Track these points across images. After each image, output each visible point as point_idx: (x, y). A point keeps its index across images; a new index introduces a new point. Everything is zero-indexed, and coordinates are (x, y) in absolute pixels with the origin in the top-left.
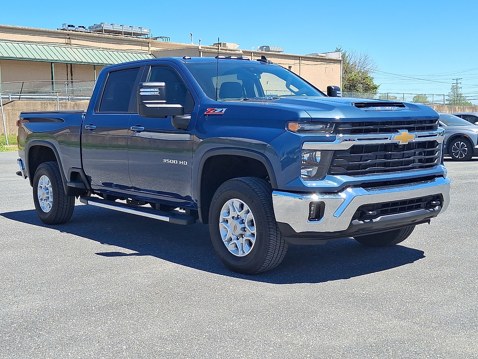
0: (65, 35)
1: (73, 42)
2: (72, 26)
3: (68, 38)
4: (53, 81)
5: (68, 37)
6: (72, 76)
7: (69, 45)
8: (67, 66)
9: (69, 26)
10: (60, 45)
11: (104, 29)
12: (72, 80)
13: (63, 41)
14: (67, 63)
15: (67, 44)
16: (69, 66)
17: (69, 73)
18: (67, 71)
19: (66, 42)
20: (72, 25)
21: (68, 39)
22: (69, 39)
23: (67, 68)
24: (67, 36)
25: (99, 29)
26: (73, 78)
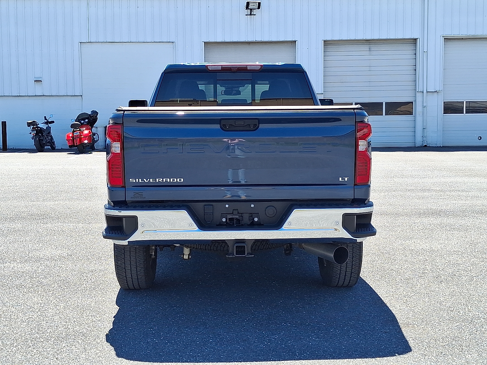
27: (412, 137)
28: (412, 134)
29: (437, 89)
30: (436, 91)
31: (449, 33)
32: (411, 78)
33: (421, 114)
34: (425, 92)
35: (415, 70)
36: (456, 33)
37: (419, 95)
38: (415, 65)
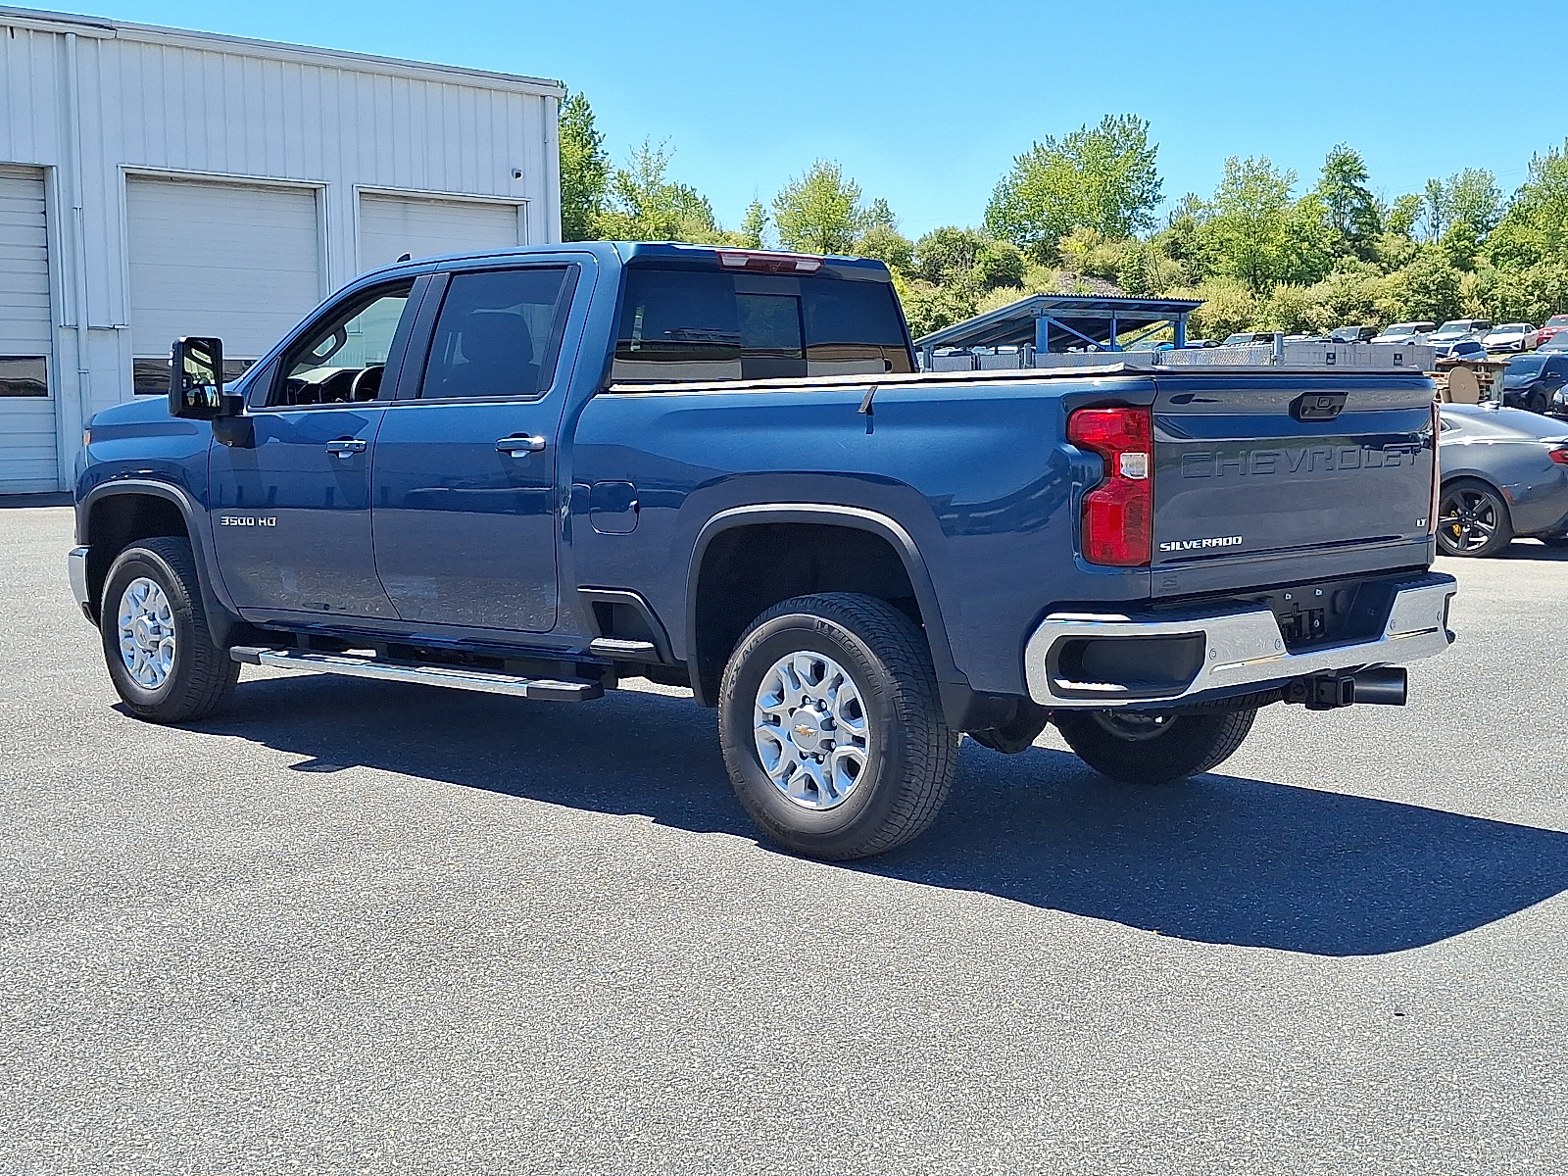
27: (49, 462)
28: (48, 453)
29: (116, 321)
30: (114, 328)
31: (138, 161)
32: (37, 283)
33: (75, 394)
34: (83, 327)
35: (47, 261)
36: (155, 161)
37: (65, 338)
38: (47, 247)
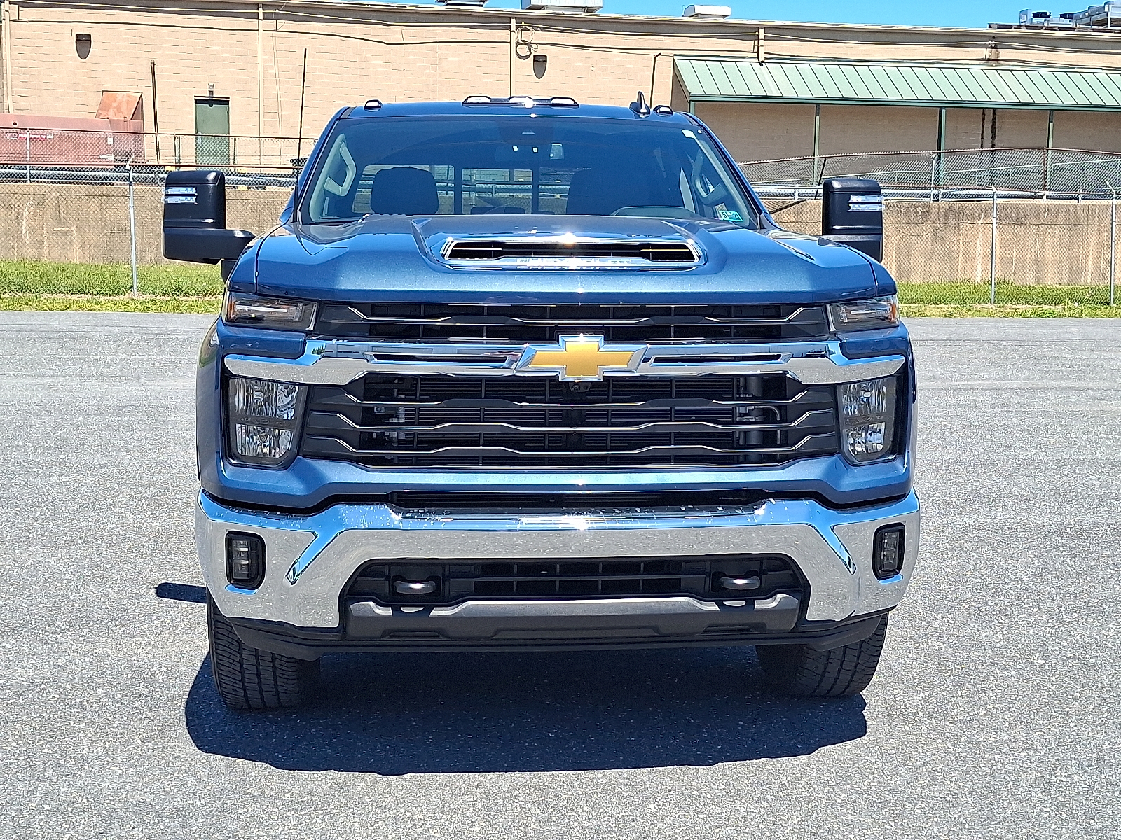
0: (985, 39)
1: (1005, 54)
2: (1044, 15)
3: (993, 46)
4: (940, 153)
5: (994, 42)
6: (993, 137)
7: (993, 63)
8: (984, 114)
9: (1036, 15)
10: (968, 65)
11: (1111, 18)
12: (993, 147)
13: (981, 53)
14: (984, 108)
15: (989, 60)
16: (989, 115)
17: (988, 132)
18: (983, 126)
19: (988, 57)
20: (1042, 13)
21: (992, 48)
22: (996, 47)
23: (984, 119)
24: (990, 42)
25: (1099, 17)
26: (997, 144)
